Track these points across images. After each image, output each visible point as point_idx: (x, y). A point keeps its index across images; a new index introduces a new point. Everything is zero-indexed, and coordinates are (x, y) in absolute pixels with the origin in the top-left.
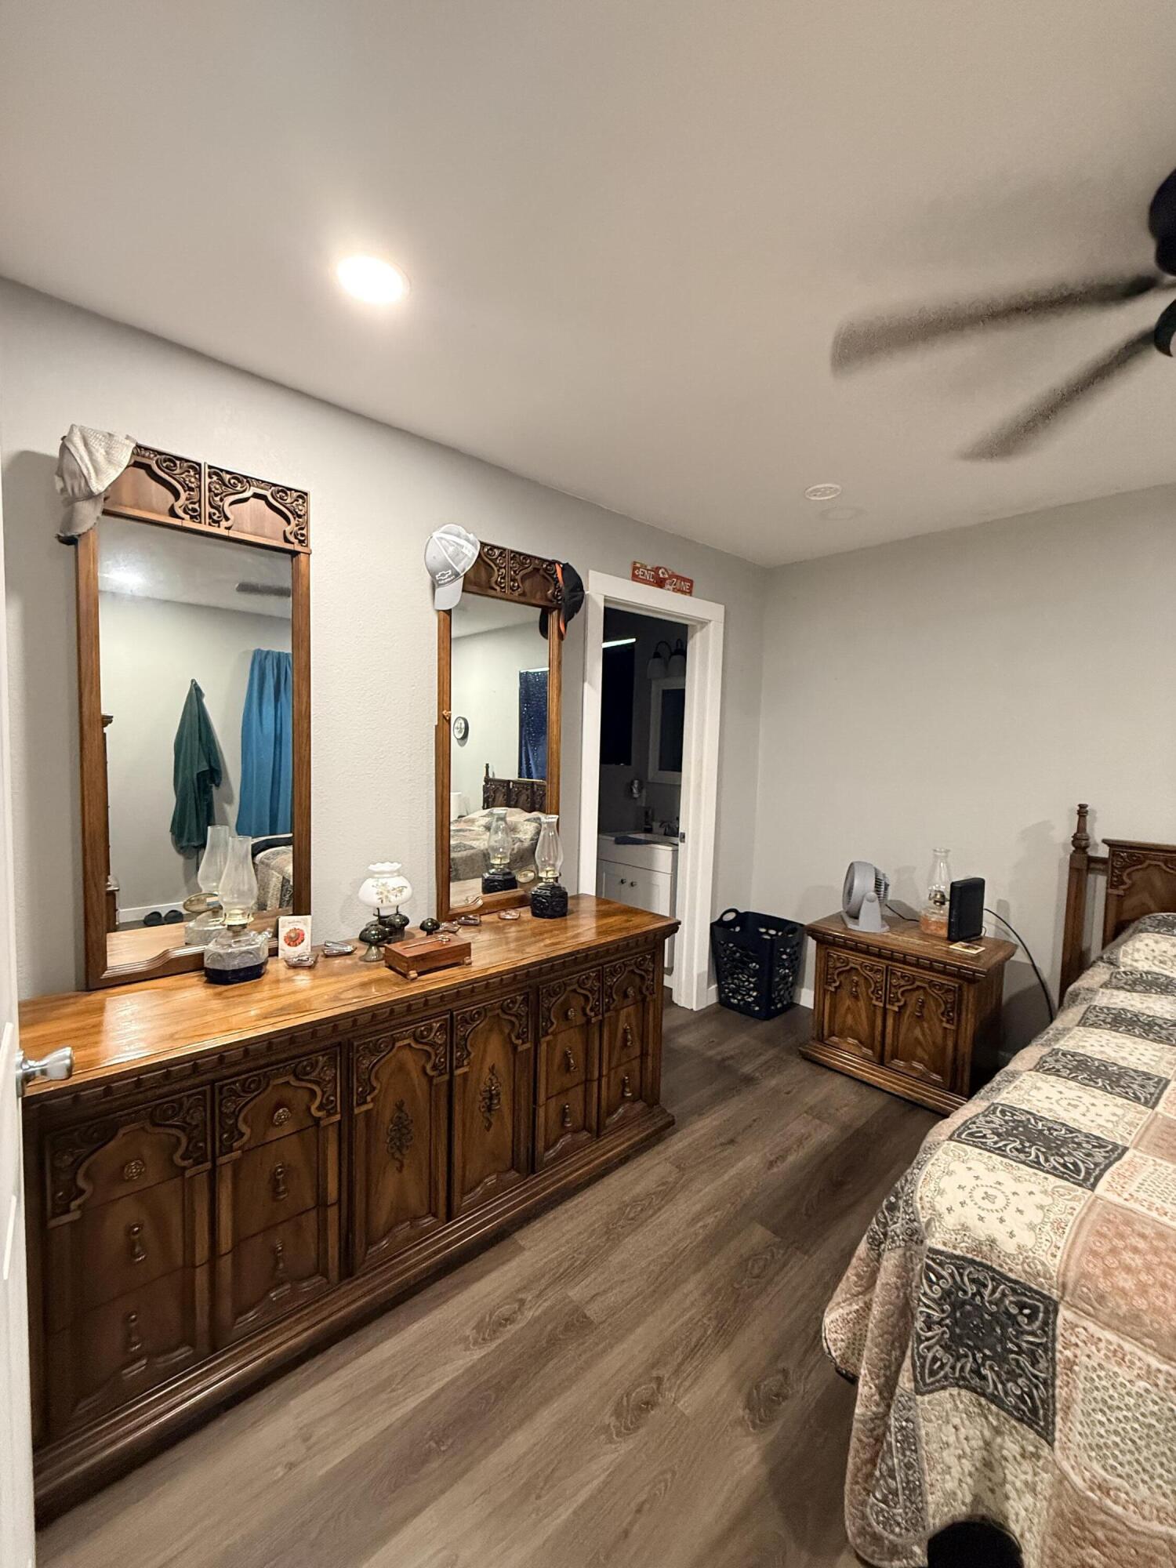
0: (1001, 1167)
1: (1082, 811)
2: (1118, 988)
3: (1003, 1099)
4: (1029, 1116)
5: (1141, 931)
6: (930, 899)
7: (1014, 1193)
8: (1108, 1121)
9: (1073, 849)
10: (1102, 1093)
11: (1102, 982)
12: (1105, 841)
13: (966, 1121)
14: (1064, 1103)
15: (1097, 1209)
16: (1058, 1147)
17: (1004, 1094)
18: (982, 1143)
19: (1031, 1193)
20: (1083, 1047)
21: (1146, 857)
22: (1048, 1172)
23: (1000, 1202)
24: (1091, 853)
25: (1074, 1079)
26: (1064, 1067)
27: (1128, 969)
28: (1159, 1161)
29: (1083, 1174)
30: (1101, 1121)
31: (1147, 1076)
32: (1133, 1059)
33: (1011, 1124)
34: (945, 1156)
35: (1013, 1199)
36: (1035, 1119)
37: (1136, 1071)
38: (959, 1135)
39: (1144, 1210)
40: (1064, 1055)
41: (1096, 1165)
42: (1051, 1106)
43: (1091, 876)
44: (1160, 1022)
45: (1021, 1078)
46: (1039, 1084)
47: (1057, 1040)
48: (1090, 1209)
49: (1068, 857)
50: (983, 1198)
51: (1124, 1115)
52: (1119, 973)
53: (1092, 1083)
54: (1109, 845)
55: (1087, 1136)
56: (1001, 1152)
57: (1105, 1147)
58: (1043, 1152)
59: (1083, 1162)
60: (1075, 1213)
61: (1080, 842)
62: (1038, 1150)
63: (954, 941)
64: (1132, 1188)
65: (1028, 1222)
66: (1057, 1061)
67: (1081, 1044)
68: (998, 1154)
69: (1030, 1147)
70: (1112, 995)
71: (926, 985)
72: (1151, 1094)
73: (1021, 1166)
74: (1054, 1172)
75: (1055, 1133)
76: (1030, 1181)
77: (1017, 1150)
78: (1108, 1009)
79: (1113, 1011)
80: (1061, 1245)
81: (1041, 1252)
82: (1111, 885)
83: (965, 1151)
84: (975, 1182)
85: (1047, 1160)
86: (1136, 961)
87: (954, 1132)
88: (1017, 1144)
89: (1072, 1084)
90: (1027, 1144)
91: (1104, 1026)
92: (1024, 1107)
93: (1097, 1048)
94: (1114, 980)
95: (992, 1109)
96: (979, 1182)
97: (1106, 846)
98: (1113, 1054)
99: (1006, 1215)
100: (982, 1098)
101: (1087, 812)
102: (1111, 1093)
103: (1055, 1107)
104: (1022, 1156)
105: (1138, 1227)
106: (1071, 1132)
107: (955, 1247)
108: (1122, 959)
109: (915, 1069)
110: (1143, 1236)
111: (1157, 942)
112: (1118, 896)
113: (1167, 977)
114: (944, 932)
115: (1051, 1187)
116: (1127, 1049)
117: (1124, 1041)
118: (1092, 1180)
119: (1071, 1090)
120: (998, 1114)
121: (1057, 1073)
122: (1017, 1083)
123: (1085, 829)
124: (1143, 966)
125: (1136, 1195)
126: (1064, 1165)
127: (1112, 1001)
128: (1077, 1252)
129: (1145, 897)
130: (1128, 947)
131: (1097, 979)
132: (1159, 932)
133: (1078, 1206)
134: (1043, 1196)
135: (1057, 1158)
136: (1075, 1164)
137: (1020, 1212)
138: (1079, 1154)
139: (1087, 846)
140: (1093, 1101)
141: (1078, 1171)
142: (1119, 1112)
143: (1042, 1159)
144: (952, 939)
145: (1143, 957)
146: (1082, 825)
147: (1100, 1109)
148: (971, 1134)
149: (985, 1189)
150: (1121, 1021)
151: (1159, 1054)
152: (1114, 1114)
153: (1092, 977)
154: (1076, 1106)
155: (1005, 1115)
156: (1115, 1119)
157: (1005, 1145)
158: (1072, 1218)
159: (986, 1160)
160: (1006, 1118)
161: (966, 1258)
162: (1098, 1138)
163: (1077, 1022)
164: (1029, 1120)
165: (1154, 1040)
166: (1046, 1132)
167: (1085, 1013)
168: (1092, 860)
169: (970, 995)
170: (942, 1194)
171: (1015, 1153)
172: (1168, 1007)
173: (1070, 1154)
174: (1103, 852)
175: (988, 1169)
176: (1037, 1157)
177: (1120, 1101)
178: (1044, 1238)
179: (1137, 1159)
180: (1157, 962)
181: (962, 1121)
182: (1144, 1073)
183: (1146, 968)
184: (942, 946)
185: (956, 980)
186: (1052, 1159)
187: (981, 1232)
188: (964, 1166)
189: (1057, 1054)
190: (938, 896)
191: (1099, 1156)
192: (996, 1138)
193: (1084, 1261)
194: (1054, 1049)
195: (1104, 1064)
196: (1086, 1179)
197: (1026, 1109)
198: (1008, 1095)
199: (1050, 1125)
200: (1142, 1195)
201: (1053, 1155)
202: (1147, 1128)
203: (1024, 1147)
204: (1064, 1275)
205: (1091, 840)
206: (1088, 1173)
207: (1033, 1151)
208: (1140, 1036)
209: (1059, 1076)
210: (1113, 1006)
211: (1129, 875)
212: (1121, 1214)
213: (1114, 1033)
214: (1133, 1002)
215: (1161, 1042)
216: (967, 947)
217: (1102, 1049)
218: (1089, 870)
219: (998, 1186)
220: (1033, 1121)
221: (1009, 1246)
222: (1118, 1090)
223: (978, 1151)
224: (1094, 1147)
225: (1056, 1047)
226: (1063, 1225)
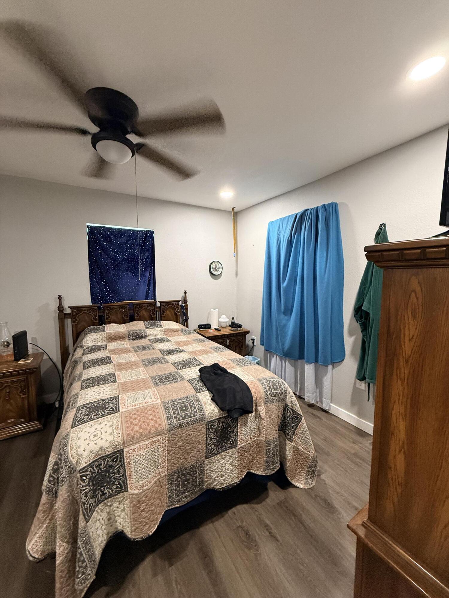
0: (94, 424)
1: (60, 298)
2: (87, 354)
3: (80, 404)
4: (91, 404)
5: (87, 334)
6: (1, 346)
7: (102, 428)
8: (110, 392)
9: (59, 312)
10: (104, 385)
11: (82, 354)
12: (69, 307)
13: (74, 419)
14: (96, 394)
15: (123, 416)
16: (105, 406)
17: (79, 403)
18: (84, 421)
19: (106, 424)
20: (90, 375)
21: (82, 310)
22: (107, 415)
23: (99, 434)
24: (65, 312)
25: (95, 385)
26: (90, 384)
27: (86, 347)
28: (126, 394)
29: (115, 409)
30: (108, 393)
31: (110, 375)
32: (104, 372)
33: (88, 410)
34: (74, 435)
35: (102, 430)
36: (93, 403)
37: (106, 375)
38: (75, 424)
39: (132, 408)
40: (87, 380)
41: (116, 404)
42: (94, 397)
43: (66, 320)
44: (103, 359)
45: (80, 394)
46: (87, 393)
47: (81, 377)
48: (121, 417)
49: (57, 315)
50: (94, 437)
51: (112, 388)
52: (85, 349)
53: (100, 384)
54: (70, 308)
55: (108, 399)
56: (91, 420)
57: (114, 399)
58: (102, 411)
59: (113, 406)
60: (119, 421)
61: (61, 309)
62: (101, 411)
63: (19, 360)
64: (126, 404)
65: (109, 433)
66: (86, 383)
67: (89, 375)
68: (91, 421)
69: (98, 412)
70: (87, 356)
71: (9, 384)
72: (114, 379)
73: (99, 419)
74: (108, 414)
75: (101, 404)
76: (104, 422)
77: (95, 415)
78: (89, 361)
79: (91, 361)
80: (120, 432)
81: (116, 439)
82: (73, 322)
83: (80, 428)
84: (89, 435)
85: (105, 412)
86: (88, 344)
87: (72, 424)
88: (94, 414)
89: (95, 387)
90: (97, 412)
91: (91, 366)
92: (88, 402)
93: (94, 374)
94: (85, 352)
95: (78, 409)
96: (90, 434)
97: (69, 309)
98: (99, 373)
99: (103, 437)
100: (72, 409)
101: (61, 298)
102: (106, 384)
103: (95, 396)
104: (98, 416)
105: (133, 413)
106: (104, 401)
107: (90, 461)
108: (84, 345)
109: (10, 423)
110: (135, 414)
111: (92, 336)
112: (76, 325)
113: (98, 345)
114: (13, 358)
115: (109, 419)
116: (101, 370)
117: (99, 368)
118: (118, 409)
119: (96, 389)
120: (82, 409)
121: (89, 387)
122: (80, 396)
123: (62, 304)
124: (90, 345)
125: (128, 405)
126: (110, 410)
127: (88, 358)
128: (124, 429)
129: (84, 323)
130: (85, 340)
131: (79, 353)
132: (92, 333)
133: (118, 418)
134: (109, 423)
135: (107, 410)
136: (112, 408)
137: (106, 432)
138: (111, 405)
139: (63, 310)
140: (103, 389)
141: (113, 409)
142: (110, 388)
143: (103, 413)
144: (17, 359)
145: (90, 342)
146: (60, 303)
147: (106, 390)
148: (79, 421)
149: (93, 434)
150: (95, 363)
151: (108, 367)
152: (110, 389)
153: (78, 354)
154: (100, 393)
155: (84, 408)
156: (111, 390)
157: (91, 417)
158: (119, 423)
159: (88, 425)
160: (85, 409)
161: (94, 461)
162: (111, 398)
163: (83, 369)
164: (91, 405)
165: (105, 364)
166: (98, 405)
167: (83, 365)
168: (65, 314)
169: (32, 379)
170: (80, 447)
171: (95, 417)
172: (103, 354)
173: (109, 406)
174: (69, 311)
175: (90, 427)
176: (102, 413)
177: (109, 384)
178: (115, 434)
179: (122, 397)
180: (93, 342)
181: (72, 420)
182: (109, 374)
183: (91, 345)
184: (14, 364)
185: (23, 376)
186: (105, 411)
187: (97, 448)
188: (83, 432)
189: (84, 381)
190: (5, 344)
191: (114, 401)
192: (87, 417)
193: (126, 431)
194: (82, 381)
195: (98, 377)
196: (116, 410)
197: (89, 402)
198: (80, 402)
199: (98, 402)
200: (130, 404)
201: (105, 410)
202: (119, 388)
203: (97, 413)
204: (123, 439)
205: (64, 308)
206: (116, 408)
207: (99, 412)
208: (102, 365)
209: (91, 387)
210: (90, 359)
211: (78, 317)
212: (128, 413)
213: (95, 367)
214: (94, 356)
215: (107, 364)
216: (25, 361)
217: (95, 373)
218: (65, 318)
219: (96, 430)
220: (93, 405)
221: (106, 445)
222: (106, 382)
223: (84, 424)
224: (112, 400)
225: (82, 379)
226: (118, 426)
